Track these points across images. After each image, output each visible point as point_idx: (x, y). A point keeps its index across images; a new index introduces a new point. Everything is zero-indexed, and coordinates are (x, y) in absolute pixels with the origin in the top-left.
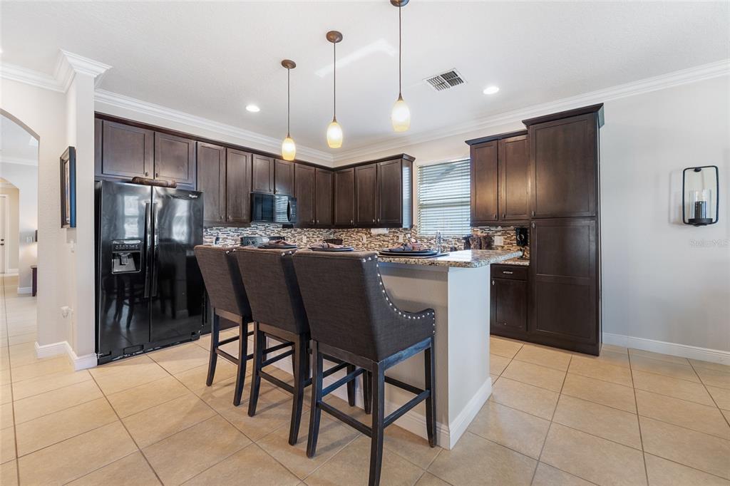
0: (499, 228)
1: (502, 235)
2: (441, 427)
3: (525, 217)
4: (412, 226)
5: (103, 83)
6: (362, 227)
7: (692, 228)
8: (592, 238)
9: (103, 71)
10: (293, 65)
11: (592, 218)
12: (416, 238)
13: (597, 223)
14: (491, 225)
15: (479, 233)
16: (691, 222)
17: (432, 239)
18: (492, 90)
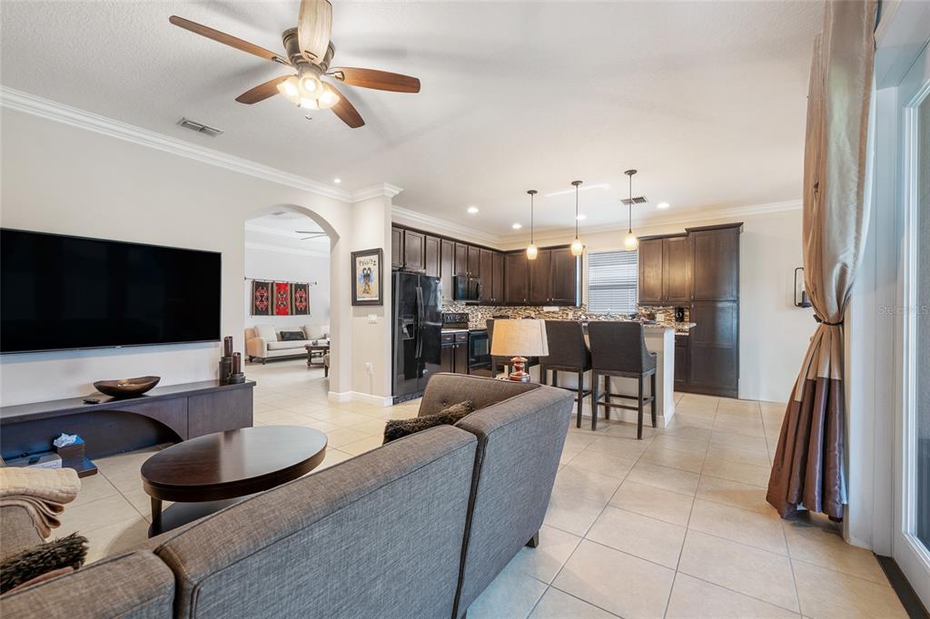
0: (661, 308)
1: (663, 313)
2: (659, 417)
3: (684, 299)
4: (581, 304)
5: (397, 200)
6: (531, 306)
7: (801, 309)
8: (735, 315)
9: (397, 192)
10: (535, 192)
11: (734, 301)
12: (586, 315)
13: (738, 305)
14: (654, 305)
15: (643, 311)
16: (800, 305)
17: (601, 316)
18: (663, 206)
